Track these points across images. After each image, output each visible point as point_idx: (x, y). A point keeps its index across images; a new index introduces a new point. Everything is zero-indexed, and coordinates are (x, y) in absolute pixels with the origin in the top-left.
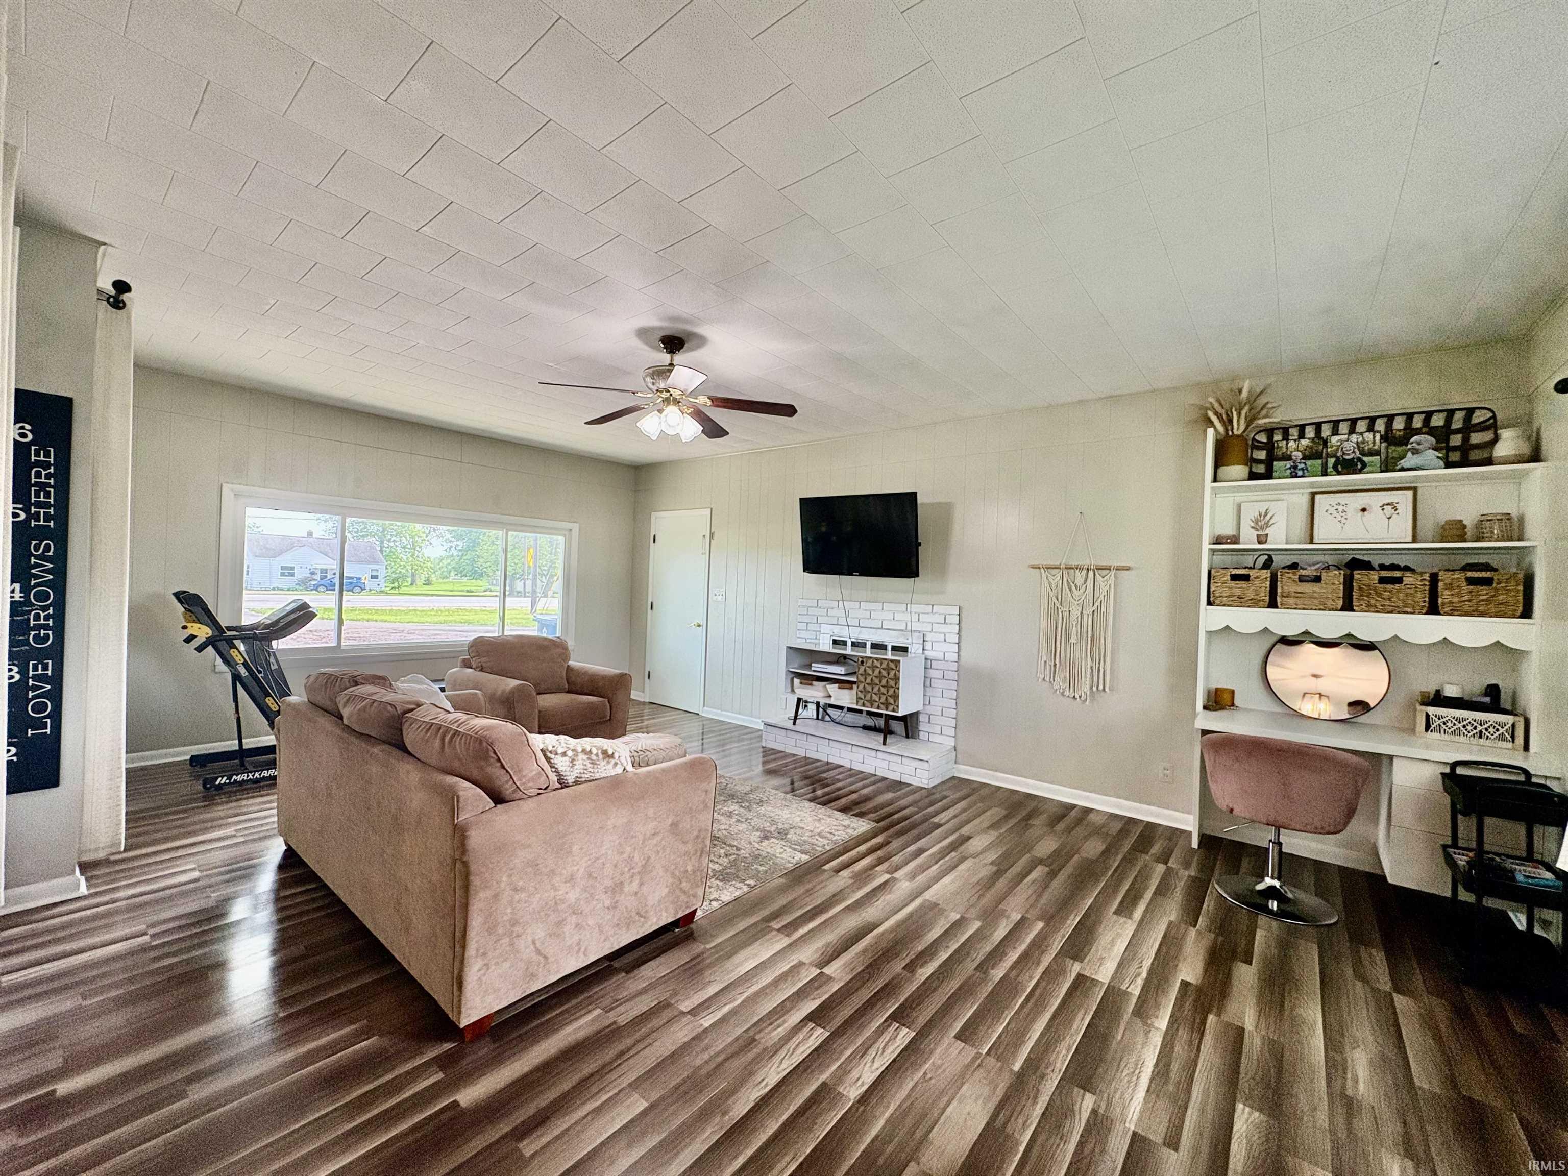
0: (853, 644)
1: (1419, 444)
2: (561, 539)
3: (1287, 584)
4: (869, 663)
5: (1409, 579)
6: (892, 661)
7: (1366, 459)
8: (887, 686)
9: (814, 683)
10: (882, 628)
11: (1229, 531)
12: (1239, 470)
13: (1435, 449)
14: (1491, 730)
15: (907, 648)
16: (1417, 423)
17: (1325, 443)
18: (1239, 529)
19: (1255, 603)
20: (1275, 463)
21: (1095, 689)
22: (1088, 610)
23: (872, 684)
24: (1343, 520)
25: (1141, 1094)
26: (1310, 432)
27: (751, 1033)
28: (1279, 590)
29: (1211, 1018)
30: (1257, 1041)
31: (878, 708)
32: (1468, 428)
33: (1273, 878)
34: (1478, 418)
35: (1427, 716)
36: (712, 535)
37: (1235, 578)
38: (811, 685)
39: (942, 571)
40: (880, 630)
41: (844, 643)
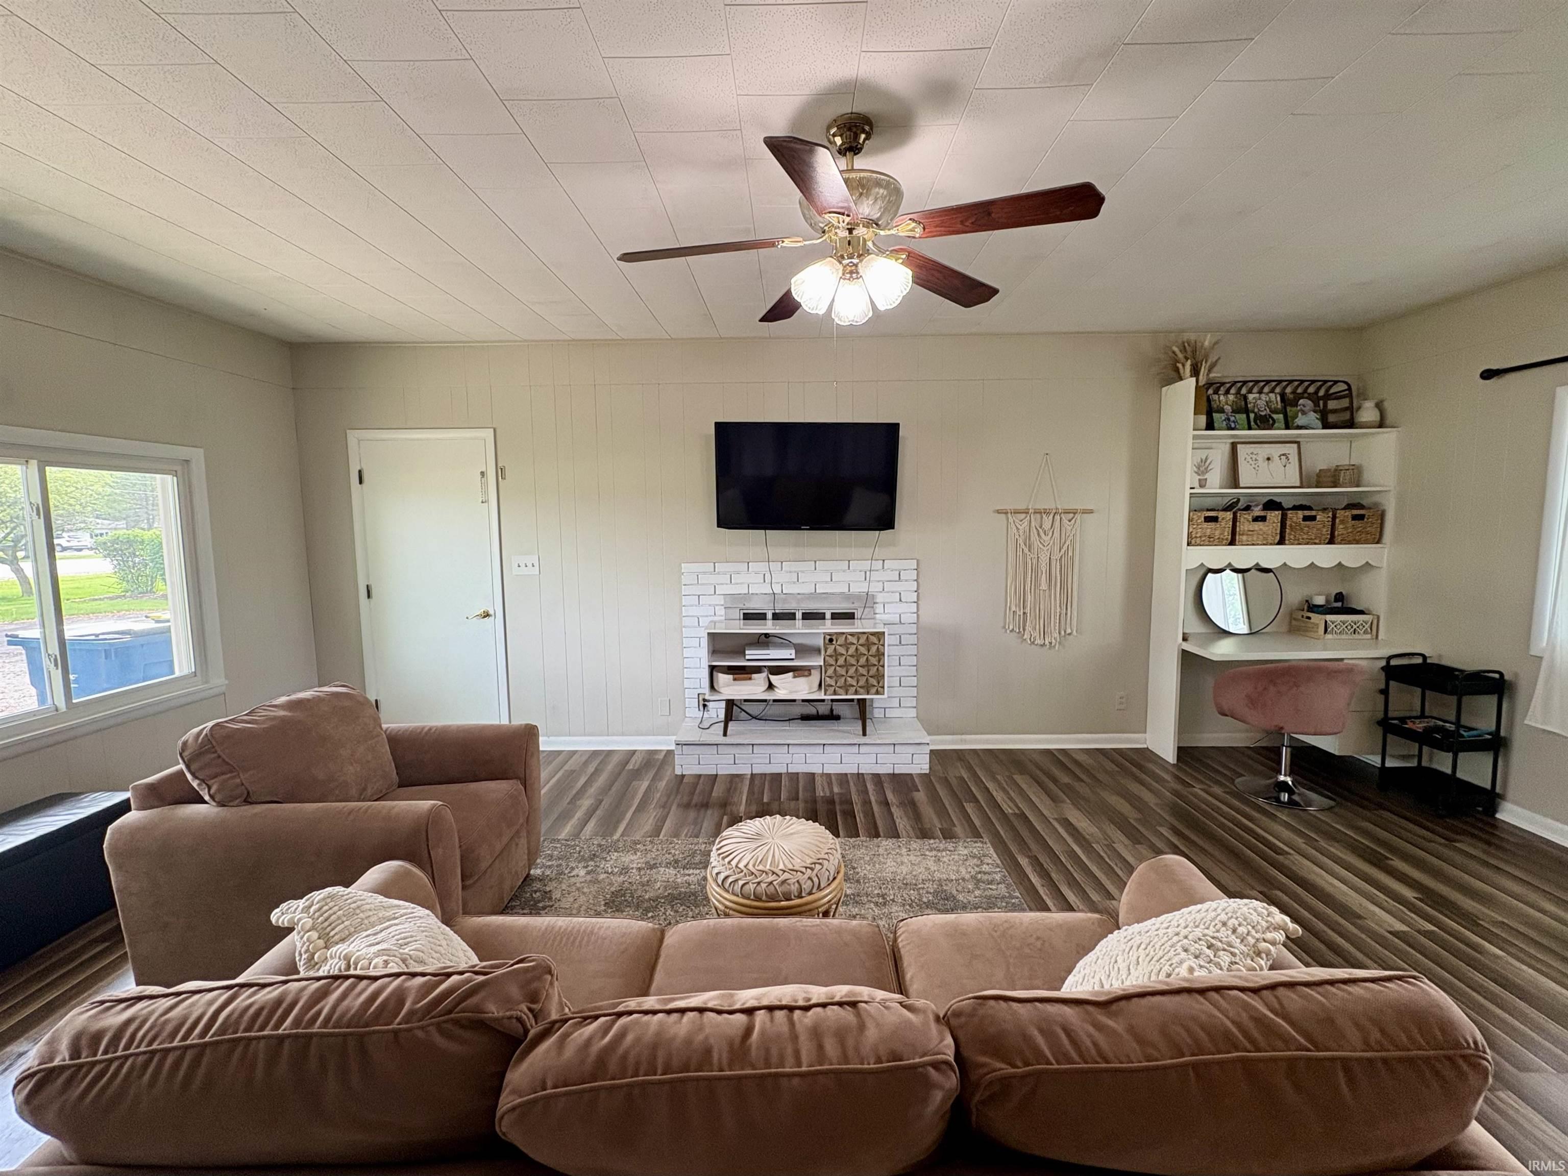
0: (776, 616)
1: (1304, 406)
3: (1245, 523)
4: (841, 640)
5: (1320, 516)
6: (873, 634)
10: (815, 593)
12: (1201, 419)
13: (1315, 412)
14: (1361, 627)
15: (854, 613)
19: (1220, 542)
21: (1063, 633)
22: (1055, 555)
23: (847, 665)
24: (1257, 468)
28: (1238, 529)
31: (856, 693)
33: (1285, 775)
35: (1326, 622)
36: (501, 472)
37: (1208, 519)
38: (750, 679)
40: (814, 596)
41: (762, 617)
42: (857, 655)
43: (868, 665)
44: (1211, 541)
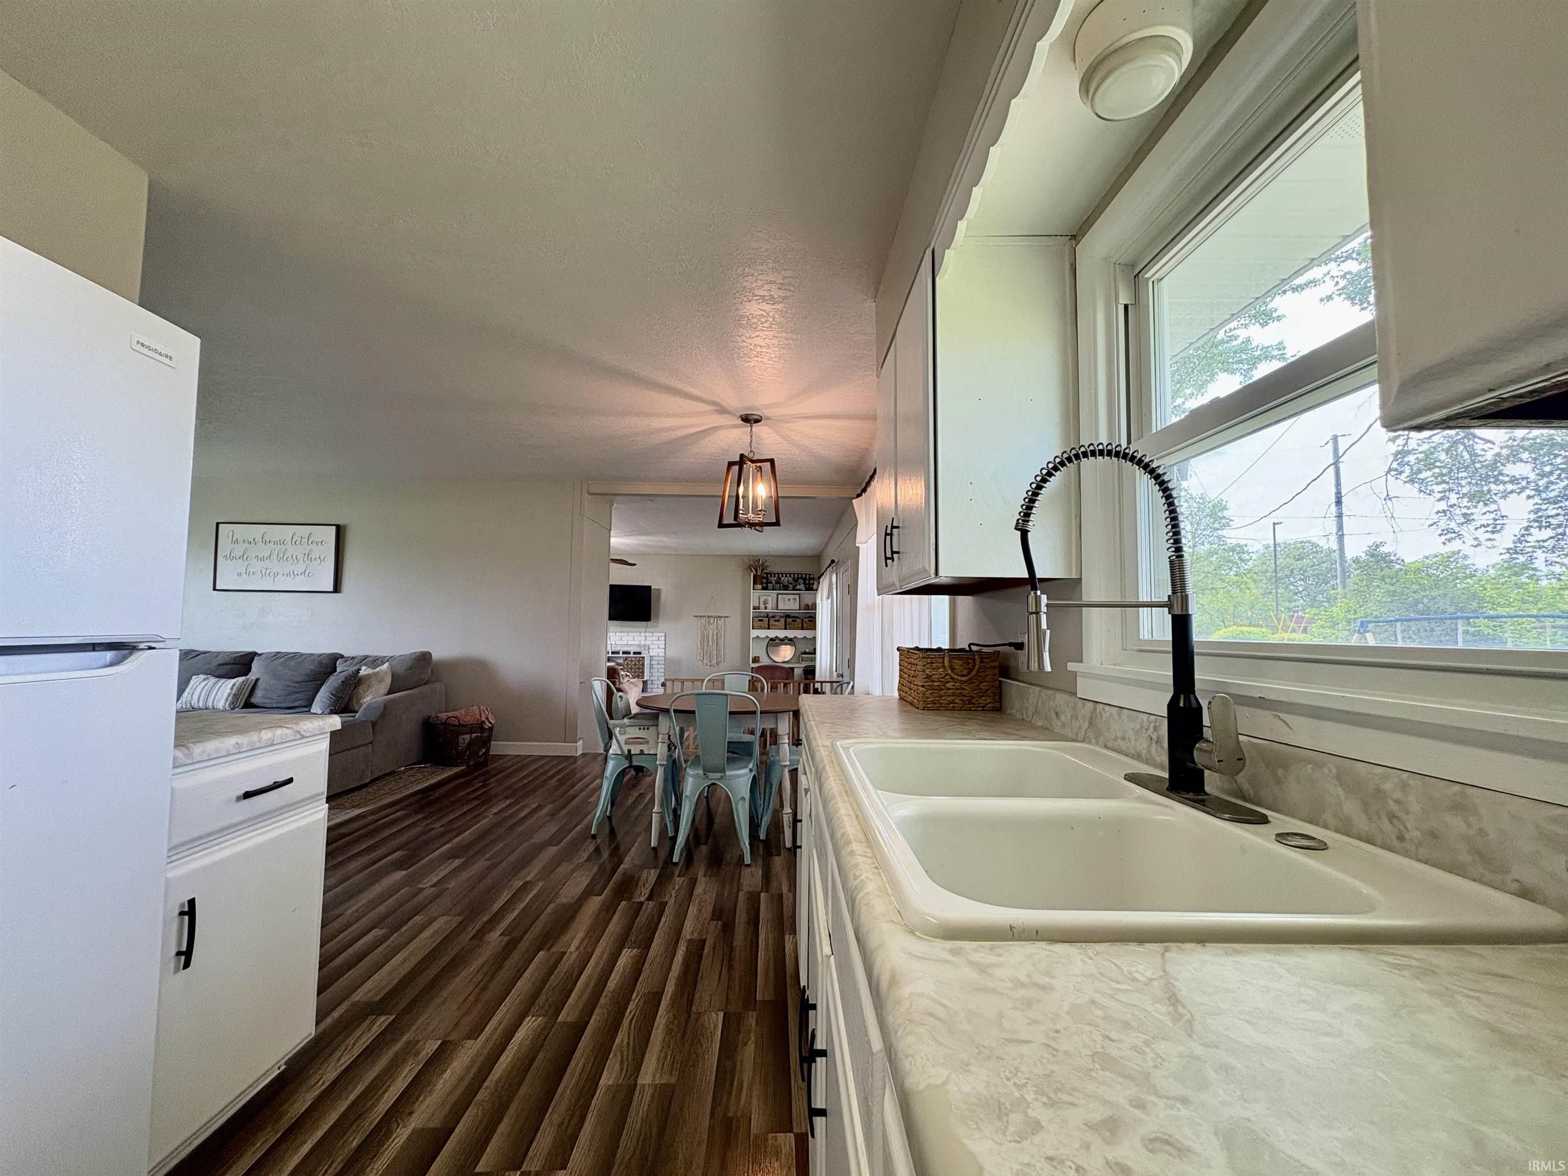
1: (800, 582)
3: (772, 622)
4: (629, 659)
5: (798, 620)
7: (789, 585)
11: (757, 605)
12: (760, 587)
13: (803, 584)
14: (812, 659)
15: (642, 652)
17: (780, 579)
18: (760, 605)
19: (764, 628)
20: (769, 584)
21: (718, 661)
22: (715, 633)
24: (785, 603)
28: (770, 624)
34: (811, 576)
35: (801, 658)
37: (759, 620)
39: (657, 617)
40: (627, 645)
42: (635, 665)
43: (639, 668)
44: (761, 628)
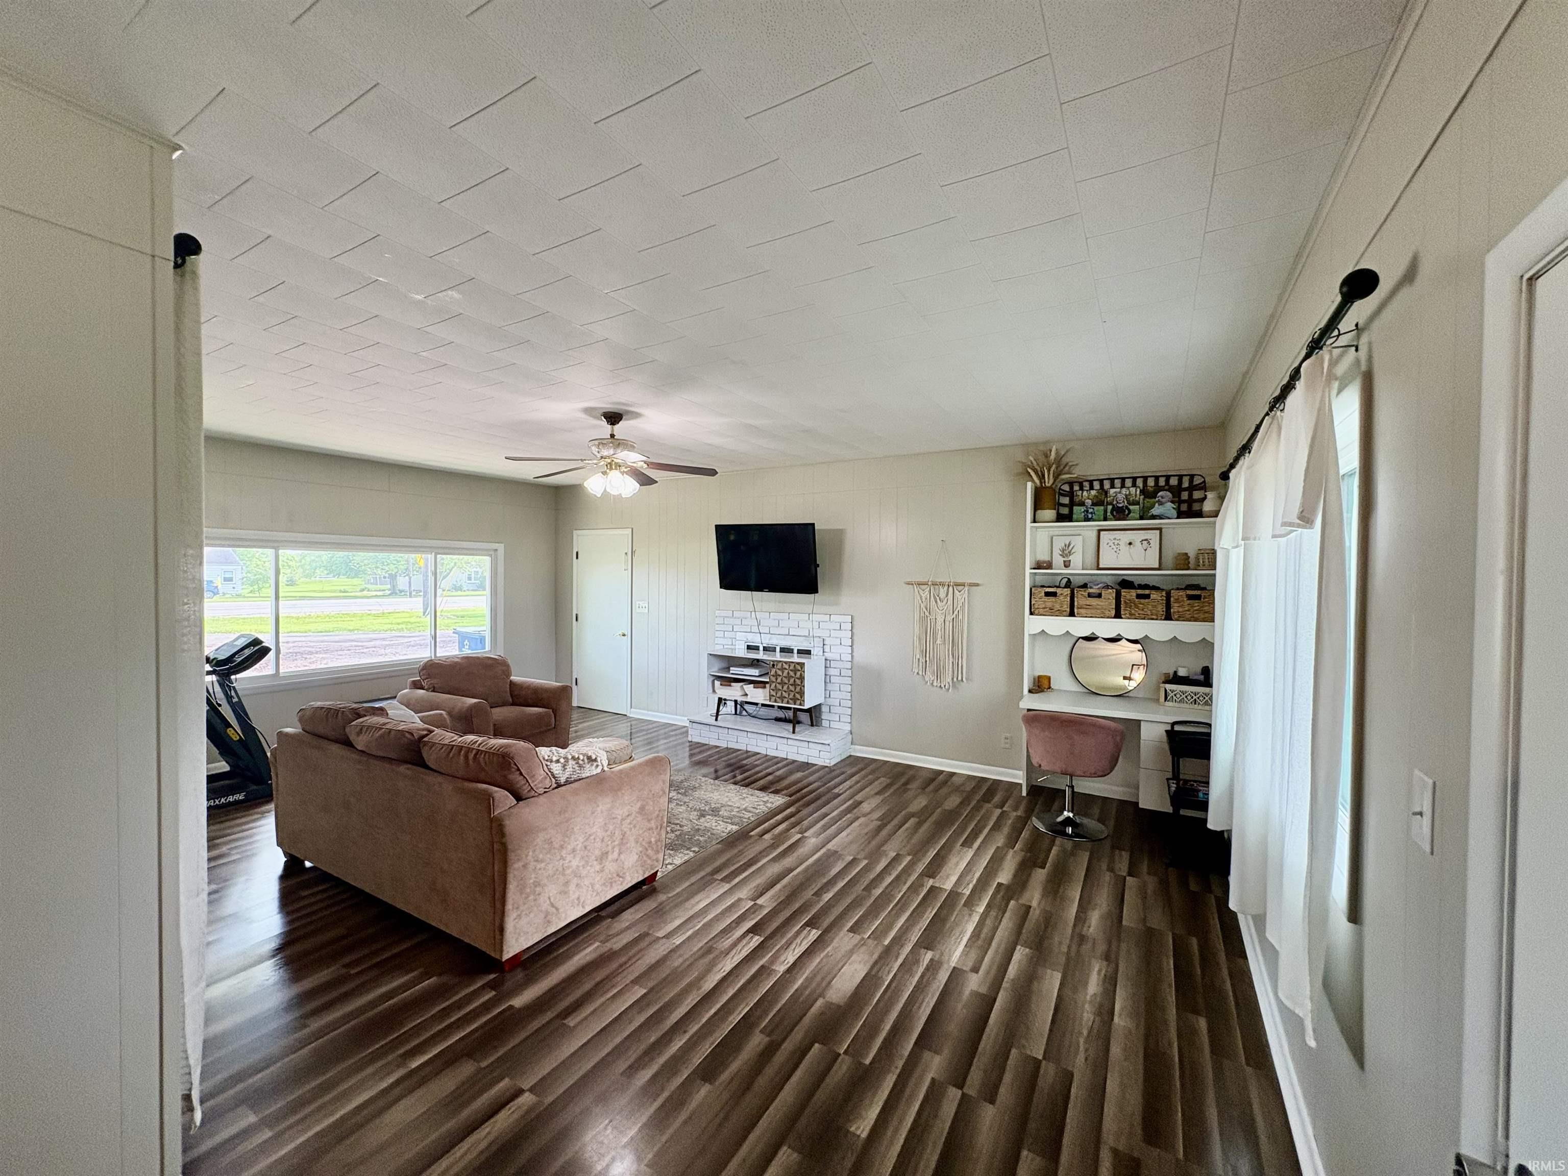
0: (765, 649)
1: (1162, 497)
2: (488, 559)
3: (1081, 599)
4: (780, 665)
5: (1155, 595)
6: (798, 664)
7: (1131, 507)
8: (794, 685)
9: (733, 684)
10: (789, 635)
11: (1046, 558)
12: (1050, 514)
13: (1172, 502)
14: (1201, 698)
15: (810, 651)
16: (1162, 482)
17: (1106, 493)
18: (1052, 557)
19: (1060, 613)
20: (1074, 507)
21: (955, 679)
22: (949, 618)
23: (783, 683)
24: (1118, 552)
25: (961, 947)
26: (1097, 485)
27: (710, 943)
28: (1076, 604)
29: (1012, 903)
30: (1037, 912)
31: (788, 703)
32: (1192, 488)
33: (1069, 811)
34: (1197, 480)
35: (1166, 690)
36: (633, 552)
37: (1048, 594)
38: (730, 686)
39: (837, 584)
41: (756, 648)
42: (789, 677)
44: (1052, 612)
